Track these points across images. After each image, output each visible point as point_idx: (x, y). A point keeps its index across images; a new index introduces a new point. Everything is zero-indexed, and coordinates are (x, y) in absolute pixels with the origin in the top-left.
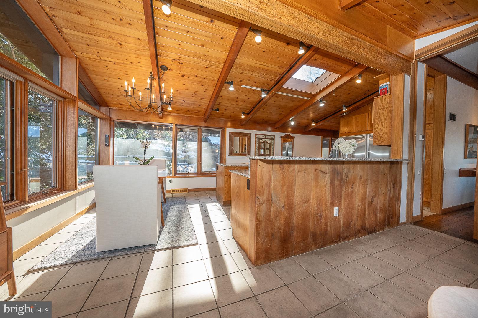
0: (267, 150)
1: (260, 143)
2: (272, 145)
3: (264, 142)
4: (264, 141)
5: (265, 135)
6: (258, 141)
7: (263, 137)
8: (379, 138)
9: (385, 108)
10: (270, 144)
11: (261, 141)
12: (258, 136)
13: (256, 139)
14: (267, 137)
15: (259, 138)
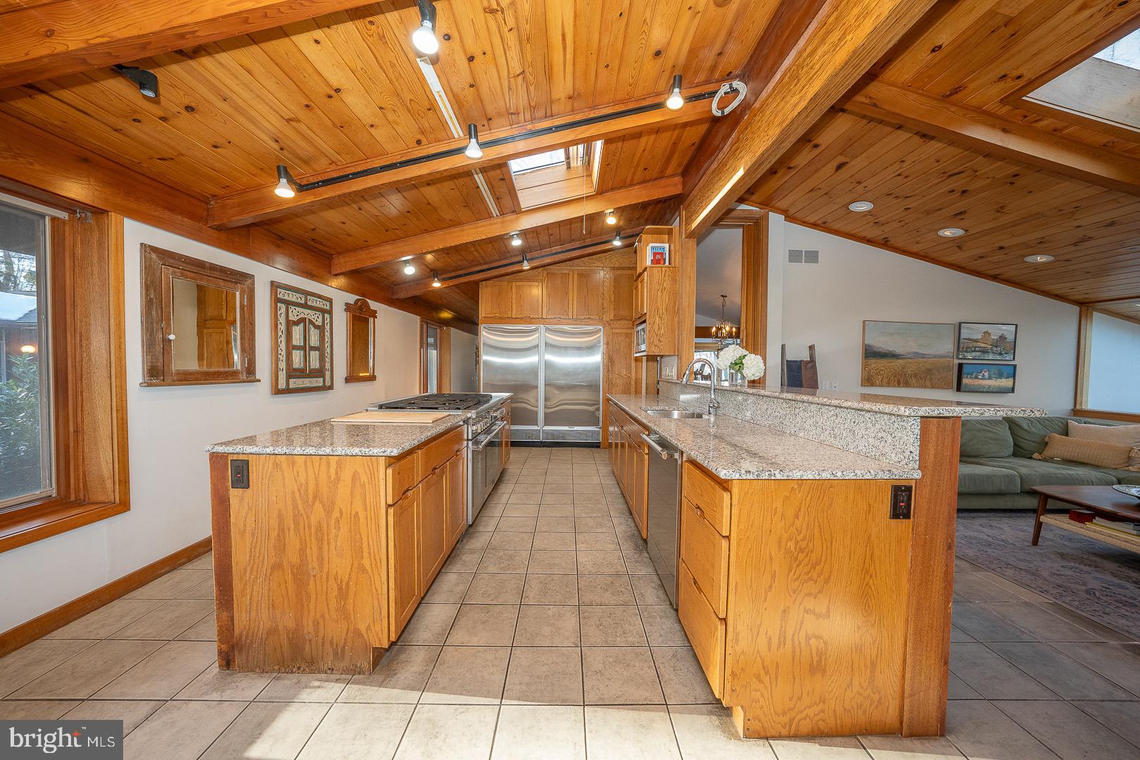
0: (312, 353)
1: (290, 324)
2: (326, 333)
3: (303, 320)
4: (302, 316)
5: (307, 293)
6: (283, 315)
7: (299, 301)
8: (656, 342)
9: (665, 289)
10: (321, 329)
11: (295, 313)
12: (282, 294)
13: (276, 306)
14: (312, 301)
15: (288, 303)
